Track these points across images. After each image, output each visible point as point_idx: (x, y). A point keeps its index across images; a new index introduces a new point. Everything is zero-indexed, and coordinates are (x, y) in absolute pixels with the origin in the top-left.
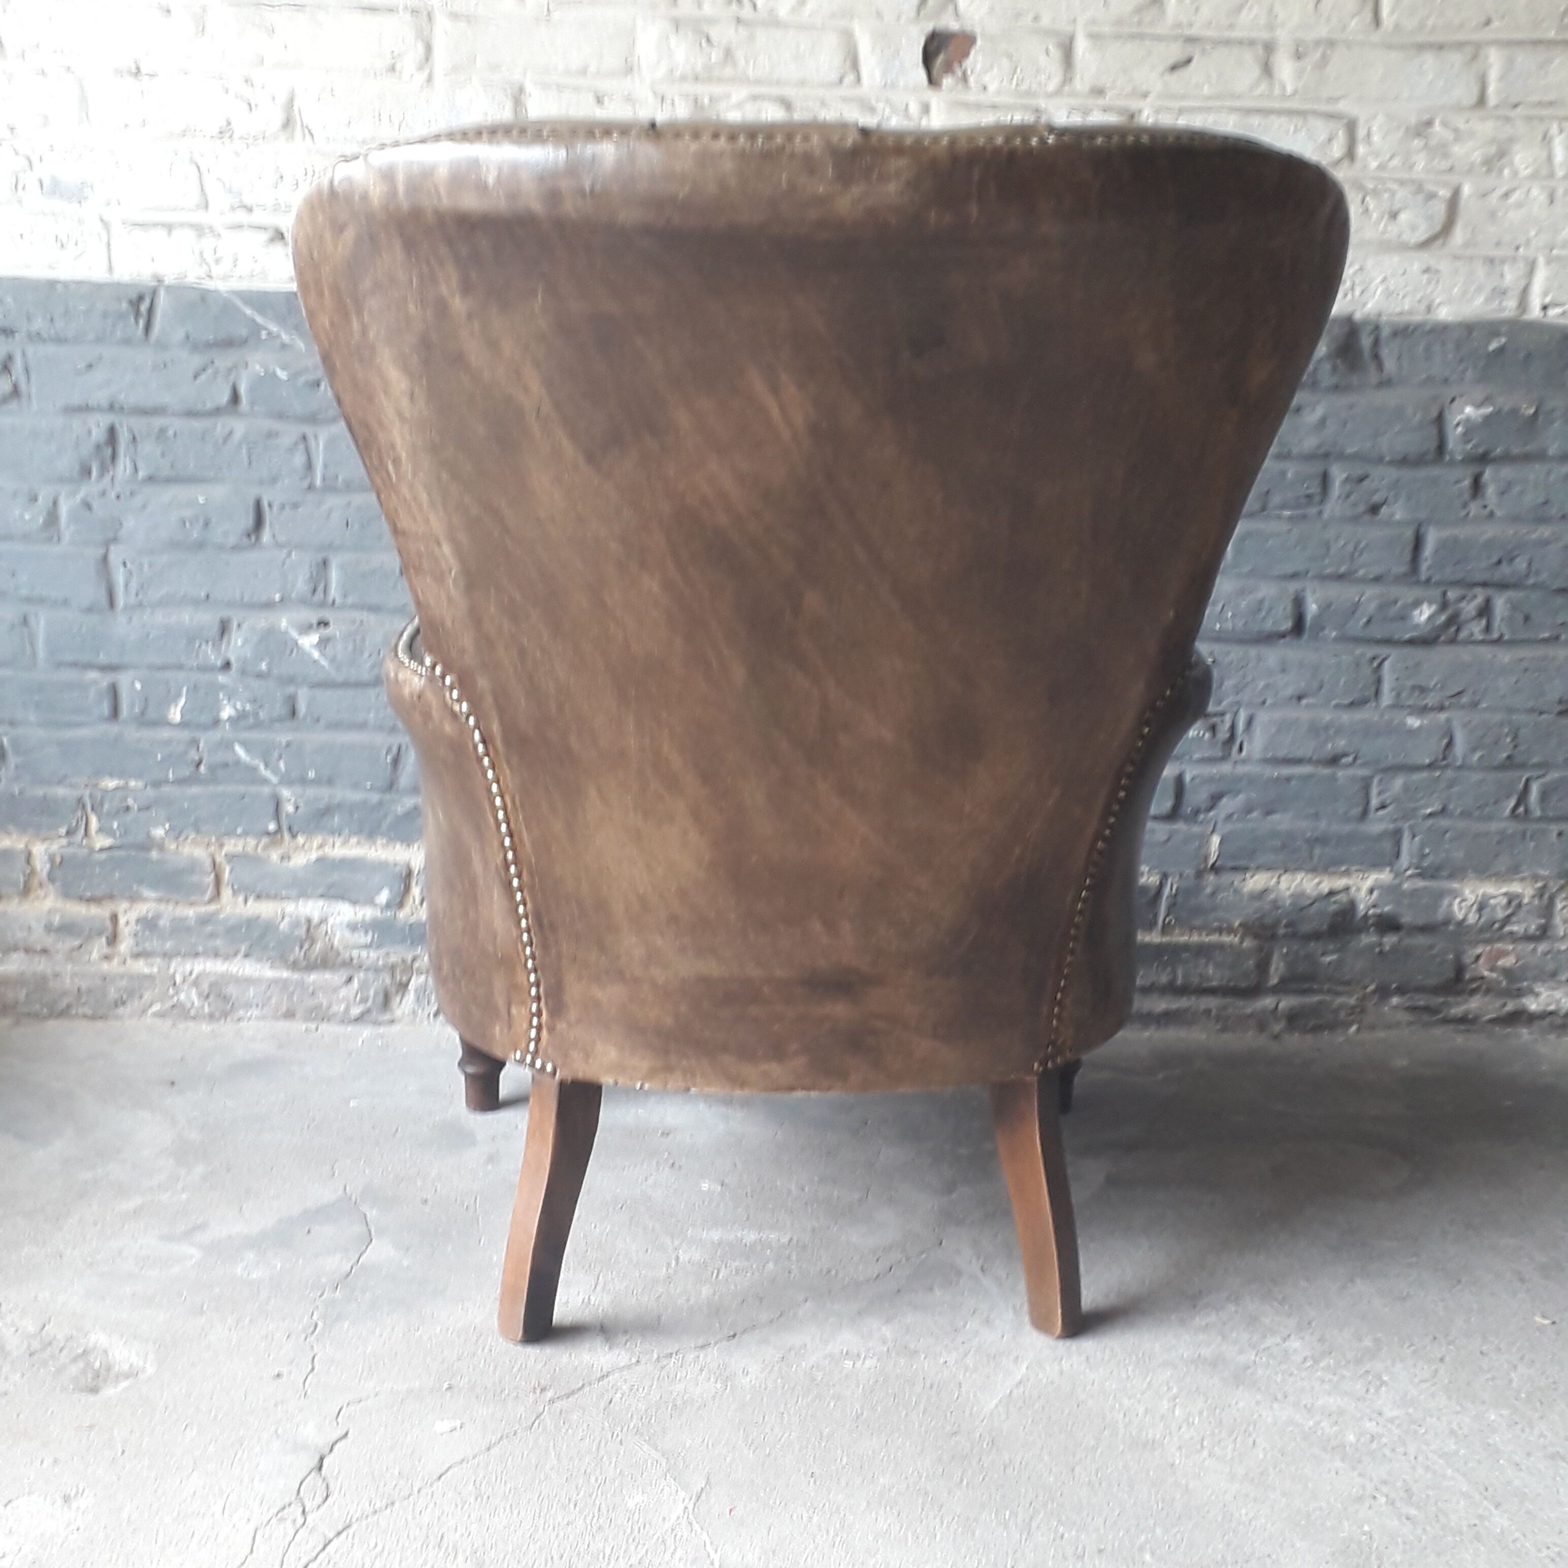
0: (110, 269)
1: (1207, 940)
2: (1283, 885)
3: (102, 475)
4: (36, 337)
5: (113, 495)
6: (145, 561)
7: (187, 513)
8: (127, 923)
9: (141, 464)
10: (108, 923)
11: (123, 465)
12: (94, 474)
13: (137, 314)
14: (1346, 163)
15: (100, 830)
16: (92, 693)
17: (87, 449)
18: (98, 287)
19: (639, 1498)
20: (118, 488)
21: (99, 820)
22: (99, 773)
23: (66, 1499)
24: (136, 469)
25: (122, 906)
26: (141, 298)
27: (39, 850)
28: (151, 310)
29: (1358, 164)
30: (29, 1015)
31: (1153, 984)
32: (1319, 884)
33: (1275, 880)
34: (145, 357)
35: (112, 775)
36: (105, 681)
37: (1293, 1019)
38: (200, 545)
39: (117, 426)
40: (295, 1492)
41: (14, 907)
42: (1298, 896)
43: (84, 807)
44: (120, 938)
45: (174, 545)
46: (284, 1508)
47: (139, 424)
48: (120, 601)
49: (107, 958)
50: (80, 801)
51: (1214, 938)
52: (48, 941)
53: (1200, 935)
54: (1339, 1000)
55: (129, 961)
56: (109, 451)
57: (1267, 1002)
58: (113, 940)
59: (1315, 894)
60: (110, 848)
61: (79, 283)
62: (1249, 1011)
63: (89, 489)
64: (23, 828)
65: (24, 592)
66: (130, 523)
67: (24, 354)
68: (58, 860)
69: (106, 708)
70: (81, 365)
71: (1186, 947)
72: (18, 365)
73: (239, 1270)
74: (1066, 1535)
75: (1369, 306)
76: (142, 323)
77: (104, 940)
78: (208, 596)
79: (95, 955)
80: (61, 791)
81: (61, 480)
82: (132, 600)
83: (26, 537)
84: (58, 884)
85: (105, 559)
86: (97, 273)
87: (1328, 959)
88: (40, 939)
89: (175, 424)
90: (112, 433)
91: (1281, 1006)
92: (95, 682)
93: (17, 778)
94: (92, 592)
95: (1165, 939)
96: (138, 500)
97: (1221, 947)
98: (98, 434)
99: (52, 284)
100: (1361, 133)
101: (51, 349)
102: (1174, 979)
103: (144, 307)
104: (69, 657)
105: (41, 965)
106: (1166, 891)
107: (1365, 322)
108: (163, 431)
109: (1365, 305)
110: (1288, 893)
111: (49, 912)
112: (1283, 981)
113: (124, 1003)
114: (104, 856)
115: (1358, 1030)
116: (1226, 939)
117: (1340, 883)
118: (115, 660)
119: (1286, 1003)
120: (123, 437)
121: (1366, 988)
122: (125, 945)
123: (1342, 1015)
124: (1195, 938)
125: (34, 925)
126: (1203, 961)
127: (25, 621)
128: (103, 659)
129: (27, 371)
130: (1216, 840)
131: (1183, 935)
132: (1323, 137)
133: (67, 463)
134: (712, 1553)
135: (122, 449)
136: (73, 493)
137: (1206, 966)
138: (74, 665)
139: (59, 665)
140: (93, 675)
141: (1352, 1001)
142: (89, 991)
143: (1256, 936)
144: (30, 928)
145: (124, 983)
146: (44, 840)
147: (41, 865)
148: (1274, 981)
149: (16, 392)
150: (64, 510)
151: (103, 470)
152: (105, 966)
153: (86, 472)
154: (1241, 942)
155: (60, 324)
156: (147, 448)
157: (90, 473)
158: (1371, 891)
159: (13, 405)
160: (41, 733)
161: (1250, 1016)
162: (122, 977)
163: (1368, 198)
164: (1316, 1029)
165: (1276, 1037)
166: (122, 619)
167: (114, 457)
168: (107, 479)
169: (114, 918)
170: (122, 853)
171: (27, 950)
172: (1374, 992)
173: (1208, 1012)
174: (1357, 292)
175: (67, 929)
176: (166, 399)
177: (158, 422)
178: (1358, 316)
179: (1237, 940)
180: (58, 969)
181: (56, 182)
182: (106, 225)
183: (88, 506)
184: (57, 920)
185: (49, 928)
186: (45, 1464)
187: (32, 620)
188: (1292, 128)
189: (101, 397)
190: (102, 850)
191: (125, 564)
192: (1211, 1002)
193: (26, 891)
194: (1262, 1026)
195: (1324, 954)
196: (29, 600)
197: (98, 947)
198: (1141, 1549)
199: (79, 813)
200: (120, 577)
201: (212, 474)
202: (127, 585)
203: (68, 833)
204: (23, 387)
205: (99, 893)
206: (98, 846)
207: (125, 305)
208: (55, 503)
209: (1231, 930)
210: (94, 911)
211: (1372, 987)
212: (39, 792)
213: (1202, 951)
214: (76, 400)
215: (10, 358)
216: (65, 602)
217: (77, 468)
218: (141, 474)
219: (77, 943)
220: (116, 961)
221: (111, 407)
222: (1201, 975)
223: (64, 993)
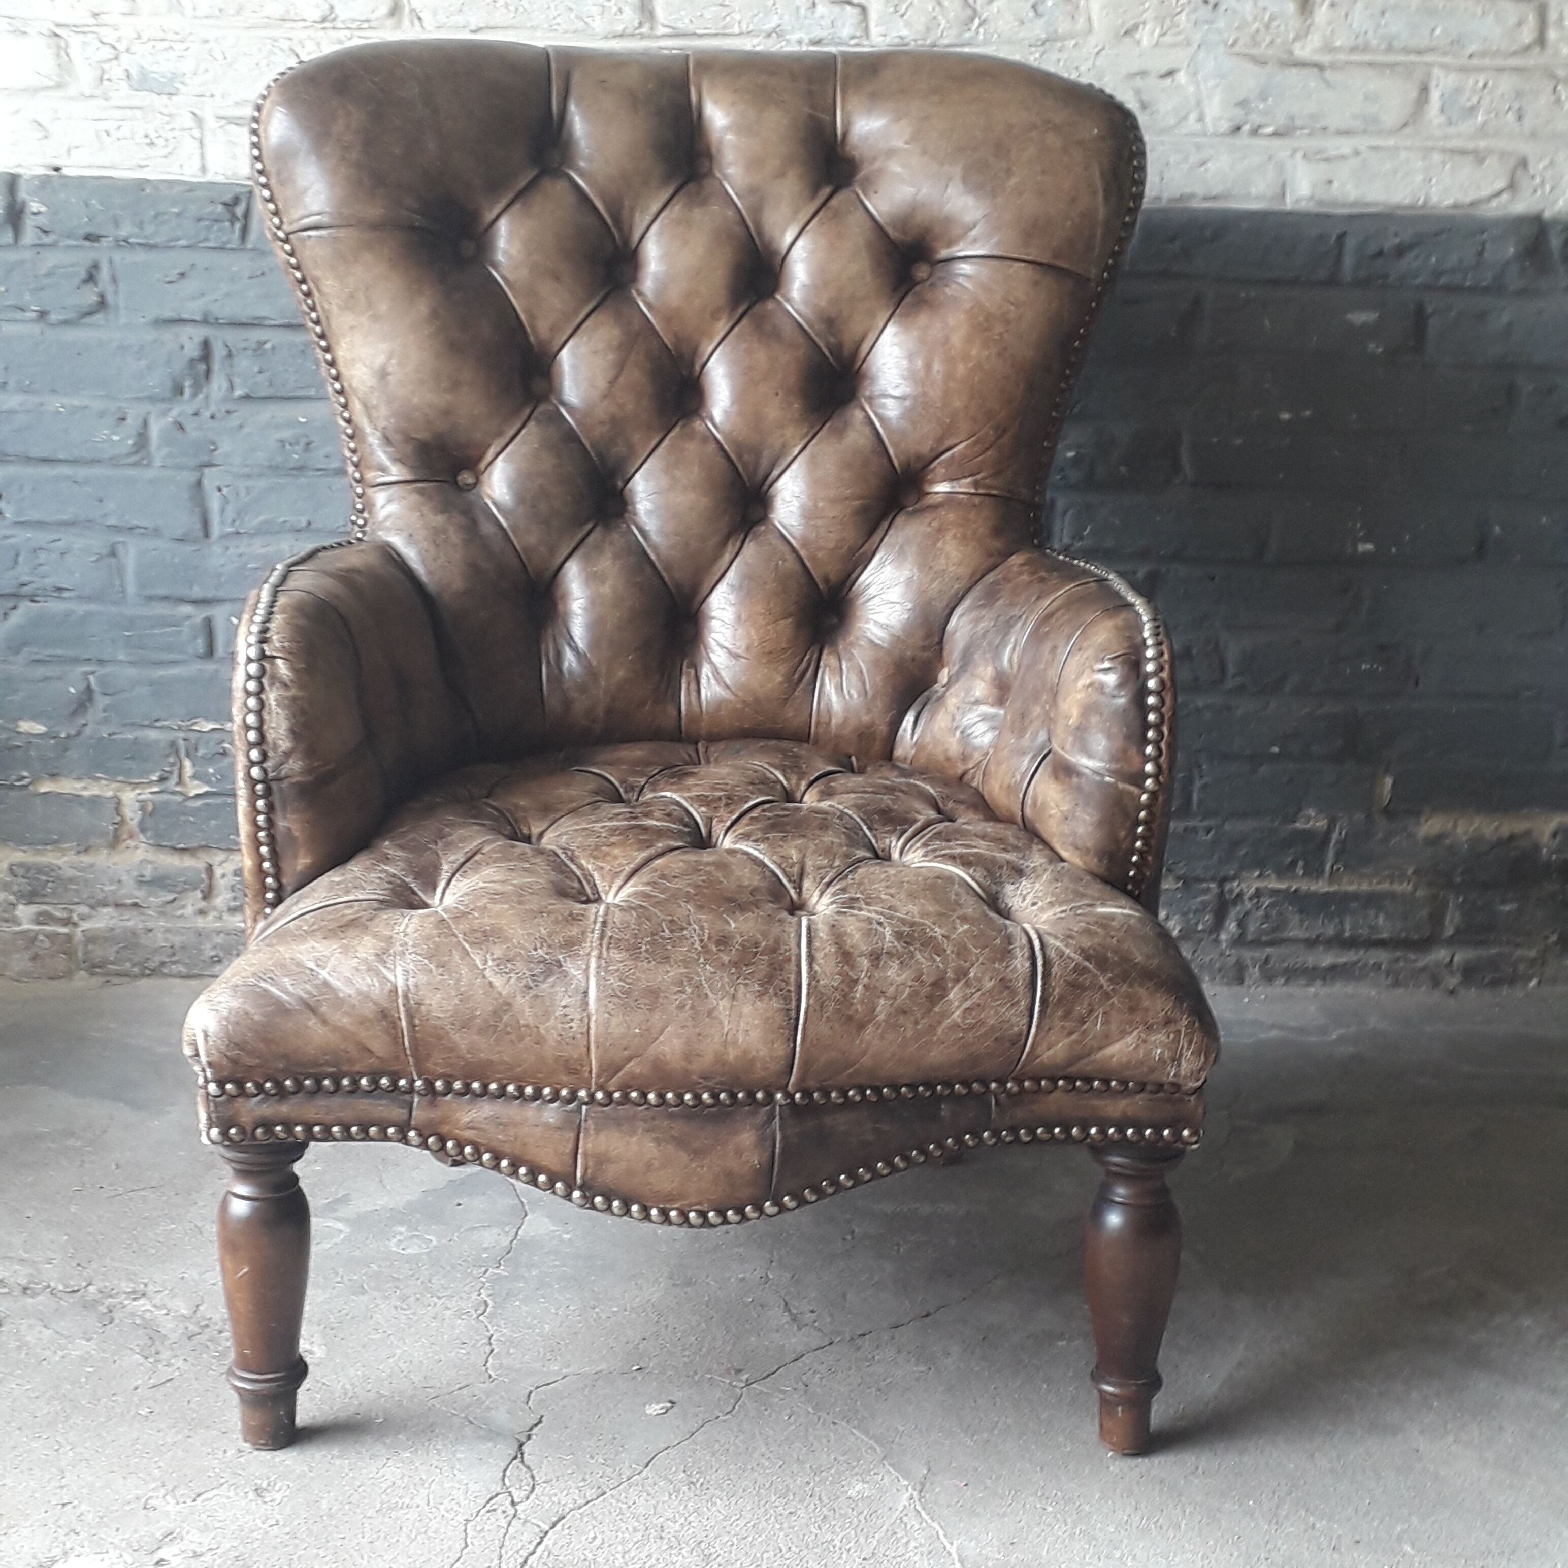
0: (204, 169)
1: (1380, 887)
2: (1460, 830)
3: (194, 395)
4: (123, 243)
5: (207, 414)
6: (242, 485)
7: (287, 434)
8: (223, 876)
9: (237, 381)
10: (204, 876)
11: (218, 385)
12: (187, 392)
13: (233, 219)
14: (1537, 50)
15: (194, 777)
16: (186, 628)
17: (179, 365)
18: (192, 187)
19: (859, 1487)
20: (213, 408)
21: (194, 765)
22: (193, 715)
23: (258, 1491)
24: (232, 388)
25: (217, 858)
26: (236, 200)
27: (129, 797)
28: (247, 214)
29: (1549, 51)
30: (119, 974)
31: (1318, 937)
32: (1497, 829)
33: (1450, 825)
34: (240, 264)
35: (207, 719)
36: (199, 615)
37: (1469, 973)
38: (301, 468)
39: (212, 339)
40: (500, 1483)
41: (101, 859)
42: (1476, 840)
43: (177, 752)
44: (215, 892)
45: (274, 468)
46: (491, 1499)
47: (234, 337)
48: (216, 529)
49: (202, 912)
50: (173, 744)
51: (1386, 886)
52: (140, 894)
53: (1370, 883)
54: (1519, 952)
55: (226, 916)
56: (202, 367)
57: (1441, 954)
58: (207, 895)
59: (1495, 838)
60: (206, 794)
61: (170, 183)
62: (1420, 964)
63: (180, 410)
64: (112, 775)
65: (112, 521)
66: (225, 446)
67: (111, 262)
68: (150, 808)
69: (200, 644)
70: (173, 274)
71: (1355, 896)
72: (104, 274)
73: (393, 1245)
74: (1318, 1525)
75: (1561, 202)
76: (238, 226)
77: (199, 895)
78: (309, 524)
79: (189, 910)
80: (153, 734)
81: (152, 399)
82: (230, 530)
83: (114, 461)
84: (149, 834)
85: (199, 483)
86: (189, 173)
87: (1506, 908)
88: (131, 892)
89: (273, 338)
90: (206, 345)
91: (1456, 958)
92: (189, 617)
93: (106, 721)
94: (186, 521)
95: (1334, 888)
96: (234, 421)
97: (1393, 896)
98: (192, 350)
99: (141, 185)
100: (1553, 16)
101: (140, 256)
102: (1342, 931)
103: (240, 210)
104: (162, 592)
105: (132, 921)
106: (1335, 836)
107: (1555, 222)
108: (261, 344)
109: (1556, 201)
110: (1465, 839)
111: (142, 861)
112: (1458, 931)
113: (219, 961)
114: (199, 803)
115: (1539, 982)
116: (1398, 888)
117: (1520, 826)
118: (210, 594)
119: (1461, 956)
120: (219, 352)
121: (1547, 938)
122: (221, 900)
123: (1522, 967)
124: (1365, 887)
125: (124, 878)
126: (1372, 913)
127: (113, 553)
128: (197, 592)
129: (114, 280)
130: (1389, 781)
131: (1351, 883)
132: (1512, 20)
133: (157, 381)
134: (948, 1546)
135: (216, 366)
136: (165, 413)
137: (1376, 917)
138: (166, 598)
139: (150, 598)
140: (187, 609)
141: (1533, 953)
142: (183, 948)
143: (1430, 884)
144: (119, 881)
145: (219, 940)
146: (136, 785)
147: (132, 814)
148: (1449, 931)
149: (102, 304)
150: (155, 431)
151: (197, 388)
152: (200, 922)
153: (179, 390)
154: (1415, 890)
155: (149, 229)
156: (244, 363)
157: (182, 393)
158: (1555, 835)
159: (98, 318)
160: (132, 672)
161: (1424, 969)
162: (219, 933)
163: (1559, 88)
164: (1495, 983)
165: (1452, 992)
166: (217, 549)
167: (208, 373)
168: (201, 396)
169: (210, 869)
170: (218, 800)
171: (117, 905)
172: (1557, 943)
173: (1377, 966)
174: (1548, 188)
175: (160, 882)
176: (263, 311)
177: (256, 335)
178: (1547, 215)
179: (1410, 887)
180: (150, 925)
181: (144, 75)
182: (199, 121)
183: (181, 427)
184: (148, 872)
185: (141, 882)
186: (229, 1454)
187: (120, 548)
188: (1479, 11)
189: (193, 310)
190: (198, 796)
191: (220, 490)
192: (1380, 956)
193: (115, 842)
194: (1436, 982)
195: (1504, 902)
196: (116, 529)
197: (193, 901)
198: (1399, 1539)
199: (172, 760)
200: (214, 503)
201: (312, 392)
202: (223, 511)
203: (162, 780)
204: (110, 298)
205: (194, 844)
206: (192, 793)
207: (220, 208)
208: (145, 423)
209: (1403, 878)
210: (188, 862)
211: (1554, 938)
212: (130, 736)
213: (1373, 900)
214: (167, 314)
215: (96, 266)
216: (157, 532)
217: (169, 384)
218: (238, 392)
219: (171, 897)
220: (210, 917)
221: (205, 321)
222: (1371, 927)
223: (157, 950)
